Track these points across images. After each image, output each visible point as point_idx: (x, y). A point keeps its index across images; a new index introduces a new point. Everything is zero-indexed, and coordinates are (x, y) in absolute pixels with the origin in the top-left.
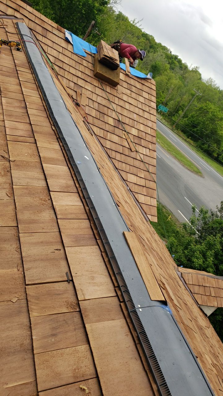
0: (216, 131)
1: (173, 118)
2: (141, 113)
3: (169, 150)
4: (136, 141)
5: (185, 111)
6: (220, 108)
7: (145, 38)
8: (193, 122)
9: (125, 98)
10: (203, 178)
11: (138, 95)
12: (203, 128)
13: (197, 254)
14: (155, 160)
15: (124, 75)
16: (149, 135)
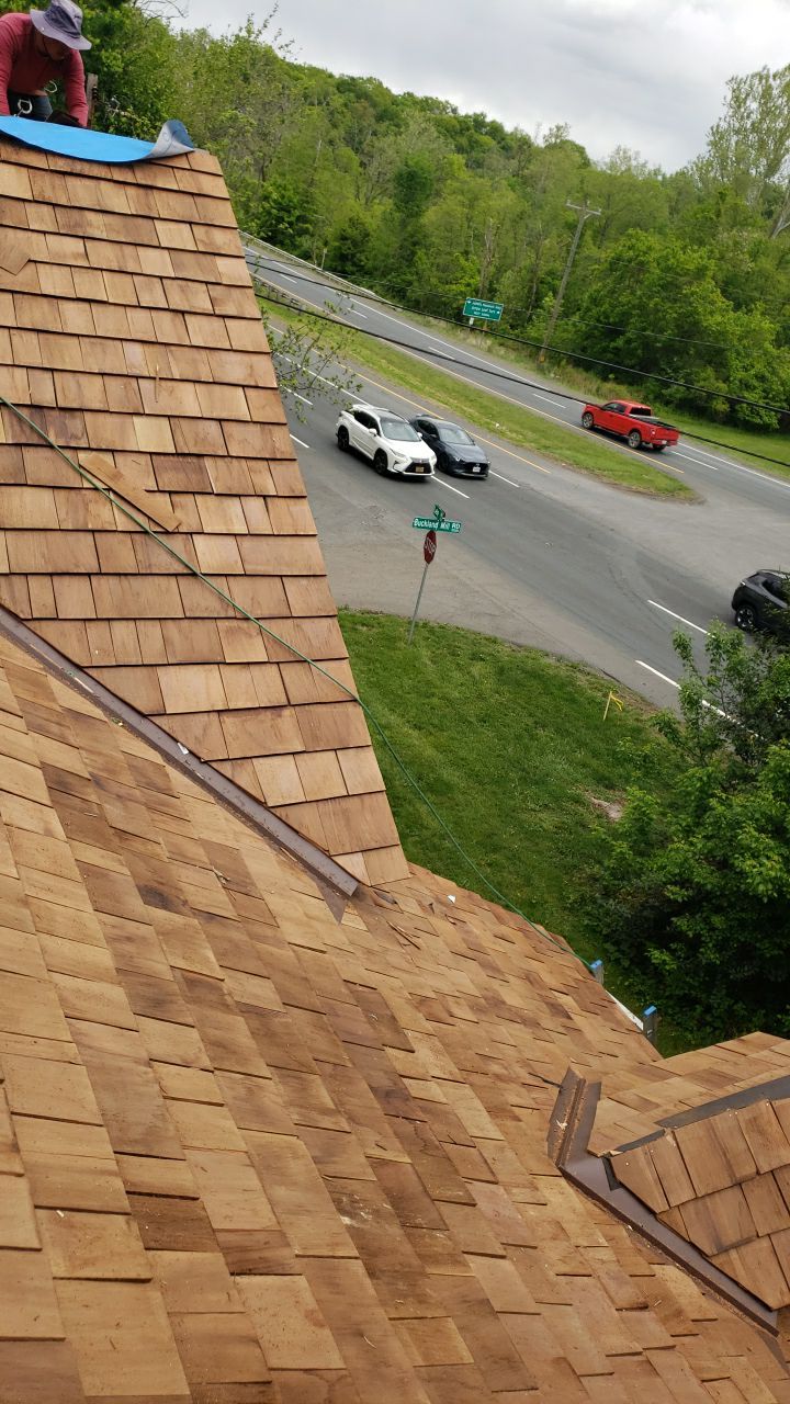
0: (696, 323)
1: (532, 332)
2: (167, 328)
3: (546, 448)
4: (170, 480)
5: (561, 291)
6: (684, 239)
7: (352, 95)
8: (602, 318)
9: (52, 281)
10: (700, 503)
11: (129, 250)
12: (644, 329)
14: (314, 542)
15: (24, 170)
16: (242, 425)
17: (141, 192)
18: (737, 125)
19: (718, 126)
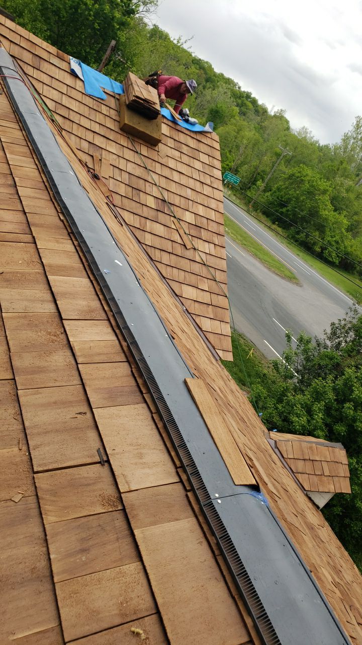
0: (317, 212)
1: (249, 193)
2: (198, 187)
3: (245, 245)
4: (193, 232)
5: (266, 180)
6: (321, 175)
7: (198, 66)
8: (279, 197)
9: (172, 163)
10: (300, 286)
11: (192, 159)
12: (295, 208)
13: (298, 409)
14: (225, 261)
15: (169, 127)
16: (213, 222)
17: (197, 142)
18: (355, 136)
19: (347, 134)
